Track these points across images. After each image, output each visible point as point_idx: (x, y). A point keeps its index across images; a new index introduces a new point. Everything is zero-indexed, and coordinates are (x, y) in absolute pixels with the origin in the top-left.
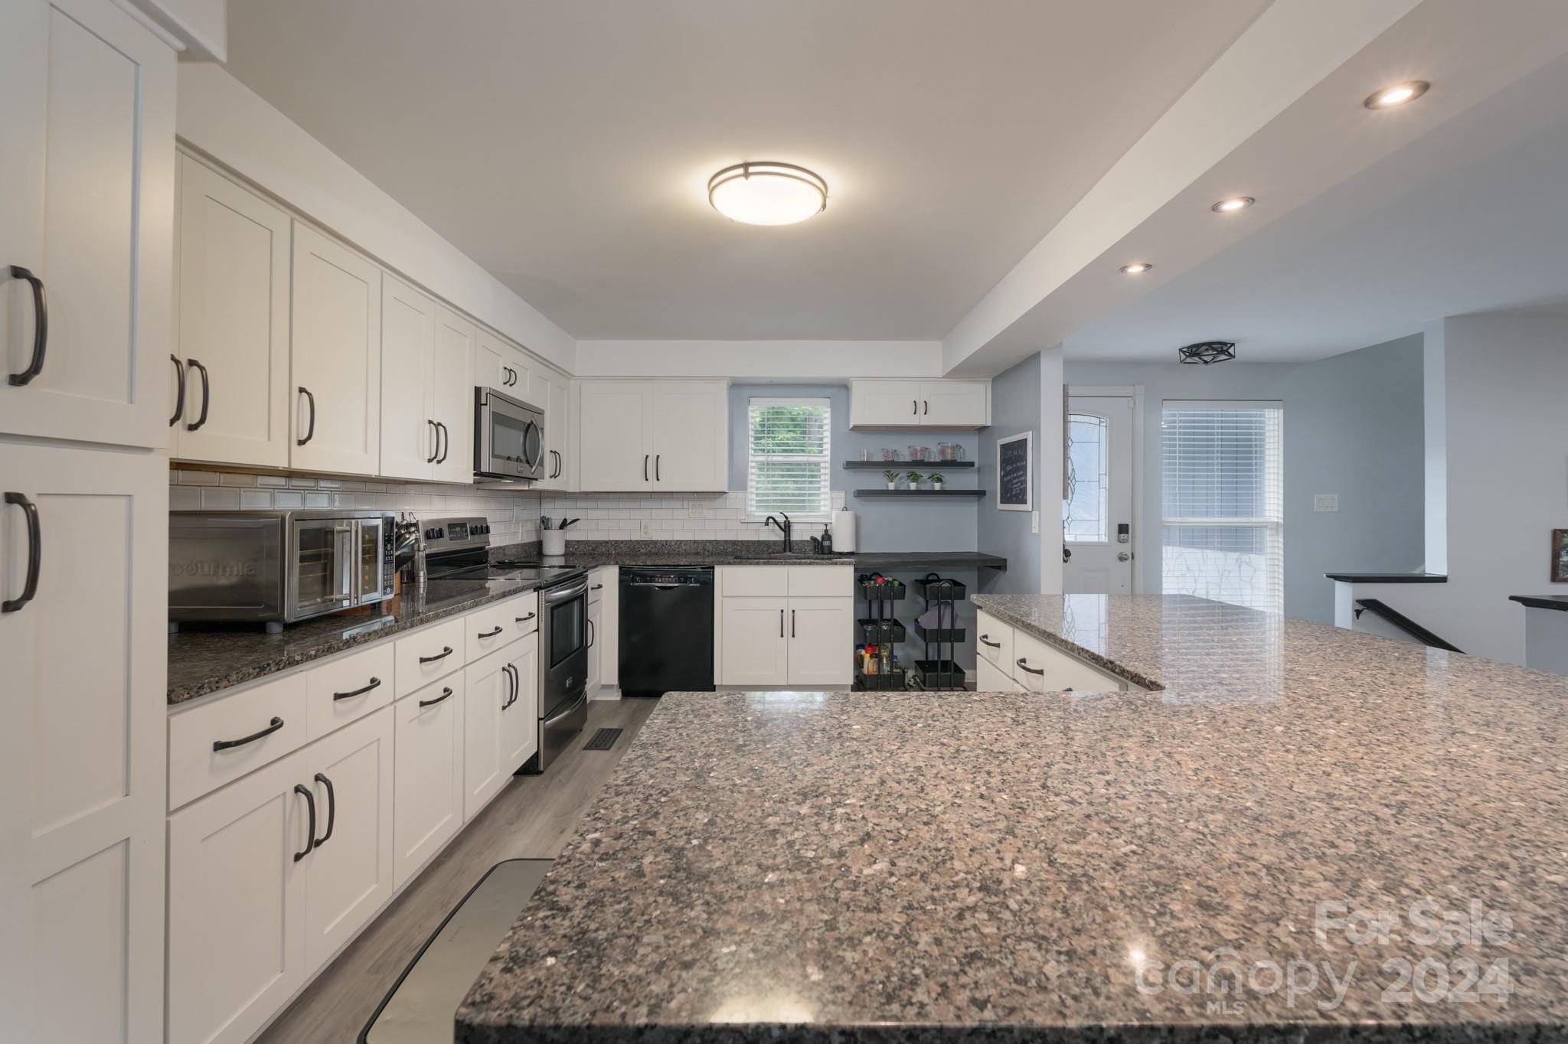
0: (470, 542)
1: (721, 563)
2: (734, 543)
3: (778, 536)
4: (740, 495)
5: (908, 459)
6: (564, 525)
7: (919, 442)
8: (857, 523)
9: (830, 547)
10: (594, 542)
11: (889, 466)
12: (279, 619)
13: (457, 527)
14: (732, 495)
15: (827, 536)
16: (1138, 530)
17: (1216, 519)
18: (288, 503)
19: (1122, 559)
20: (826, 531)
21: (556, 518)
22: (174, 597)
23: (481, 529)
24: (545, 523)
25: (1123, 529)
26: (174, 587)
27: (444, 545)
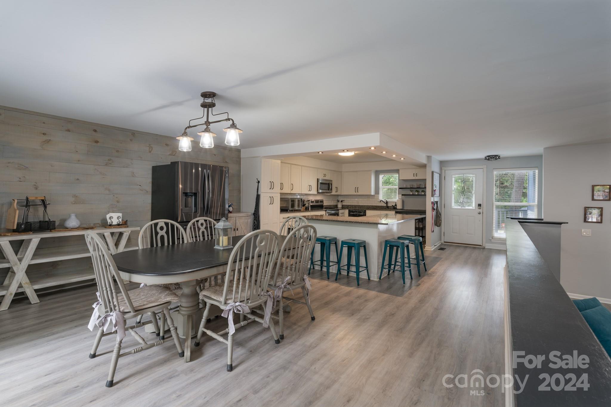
0: (319, 204)
1: (367, 210)
2: (376, 206)
3: (385, 205)
4: (377, 195)
5: (416, 187)
6: (342, 201)
7: (419, 183)
8: (403, 202)
9: (396, 208)
10: (348, 205)
11: (411, 188)
12: (289, 209)
13: (317, 201)
14: (376, 195)
15: (396, 205)
16: (484, 206)
17: (514, 203)
18: (290, 197)
19: (479, 213)
20: (396, 204)
21: (341, 200)
22: (280, 207)
23: (322, 201)
24: (338, 201)
25: (480, 205)
26: (281, 206)
27: (314, 204)
